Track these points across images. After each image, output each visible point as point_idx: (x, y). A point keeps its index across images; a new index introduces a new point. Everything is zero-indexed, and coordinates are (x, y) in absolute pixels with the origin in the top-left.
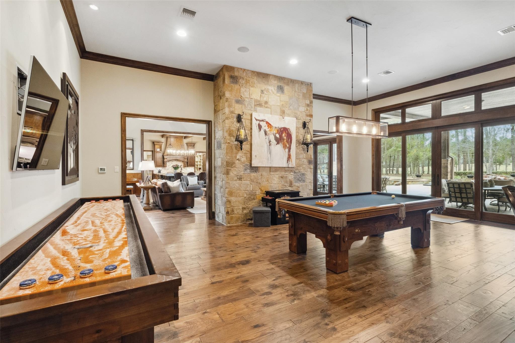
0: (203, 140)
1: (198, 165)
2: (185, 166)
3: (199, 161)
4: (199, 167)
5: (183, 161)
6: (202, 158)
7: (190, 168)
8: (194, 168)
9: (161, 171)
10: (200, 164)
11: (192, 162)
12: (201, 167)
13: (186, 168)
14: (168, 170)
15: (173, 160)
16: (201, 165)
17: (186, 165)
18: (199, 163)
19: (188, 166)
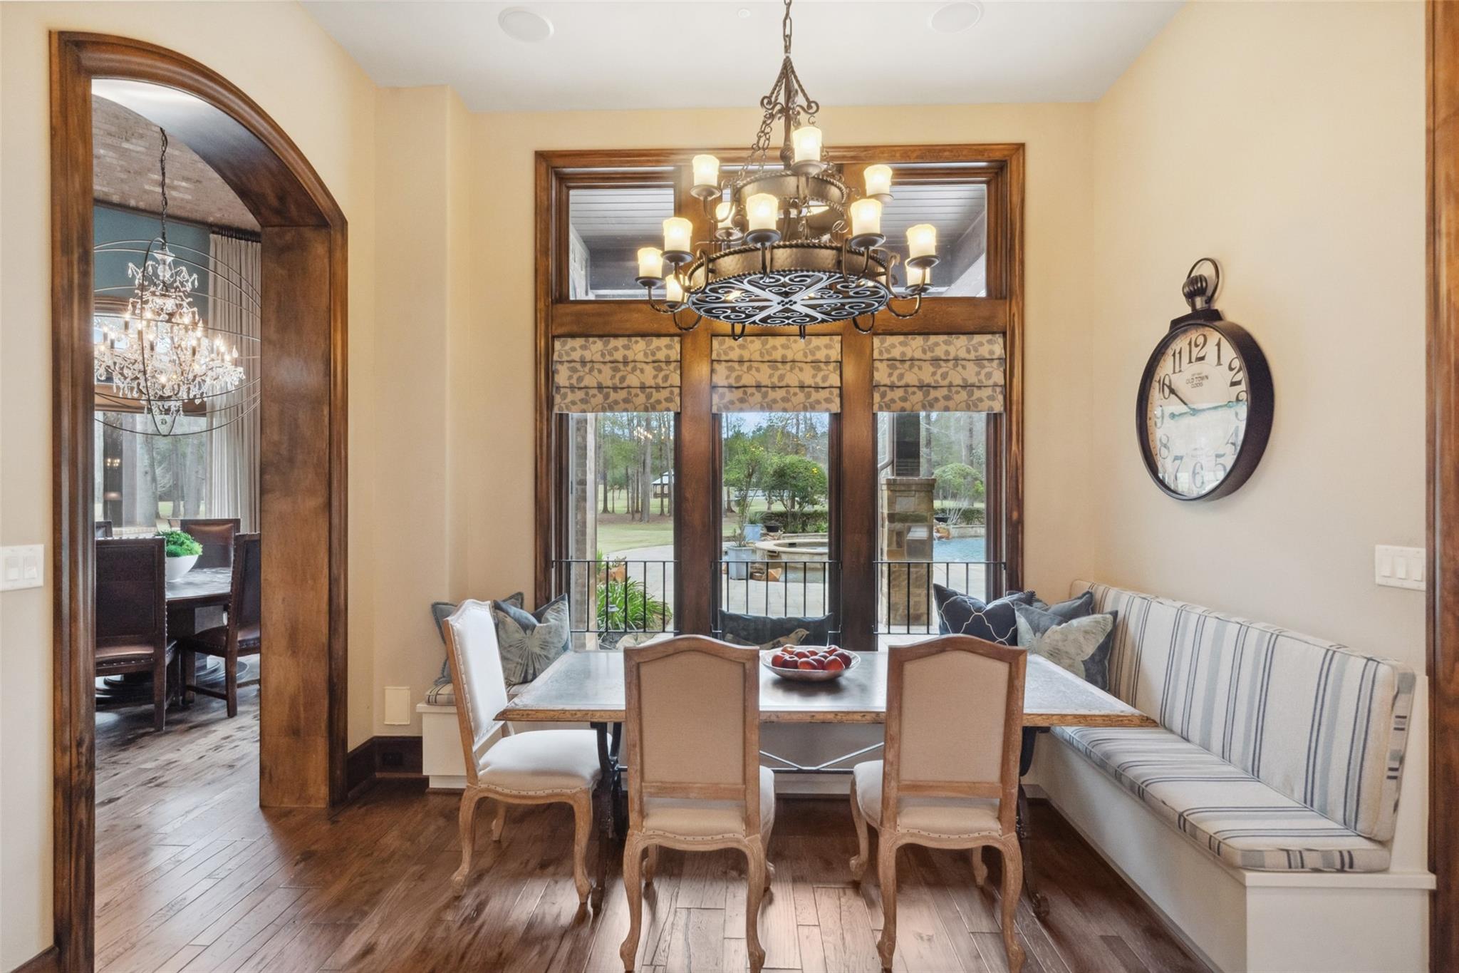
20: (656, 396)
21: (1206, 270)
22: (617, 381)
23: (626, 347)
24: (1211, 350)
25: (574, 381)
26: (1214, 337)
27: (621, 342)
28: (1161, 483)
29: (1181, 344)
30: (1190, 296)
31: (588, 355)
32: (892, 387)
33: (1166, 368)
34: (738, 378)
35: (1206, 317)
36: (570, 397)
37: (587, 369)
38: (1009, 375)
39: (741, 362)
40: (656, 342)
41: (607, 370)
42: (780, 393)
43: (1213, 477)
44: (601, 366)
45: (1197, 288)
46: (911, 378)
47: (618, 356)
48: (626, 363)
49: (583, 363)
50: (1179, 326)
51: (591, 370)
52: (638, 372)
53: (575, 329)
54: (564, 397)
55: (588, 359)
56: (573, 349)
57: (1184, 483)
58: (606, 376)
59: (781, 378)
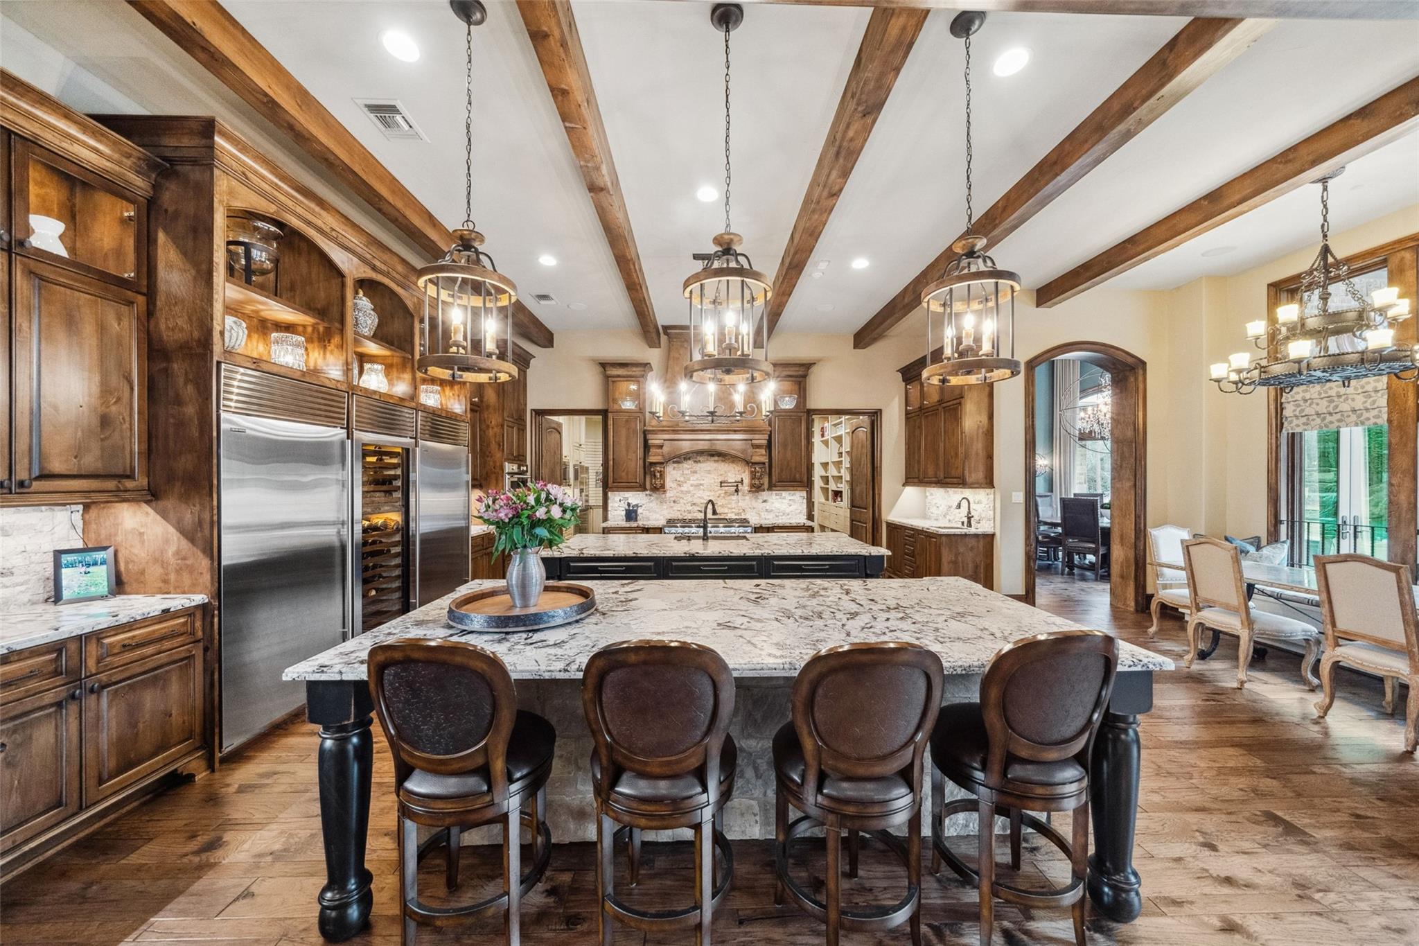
0: (856, 347)
1: (830, 478)
2: (756, 488)
3: (833, 462)
4: (832, 486)
5: (748, 463)
6: (846, 447)
7: (784, 494)
8: (804, 494)
9: (640, 511)
10: (836, 474)
11: (793, 464)
12: (844, 487)
13: (765, 495)
14: (677, 507)
15: (701, 453)
16: (841, 477)
17: (766, 480)
18: (832, 471)
19: (771, 487)
20: (1366, 415)
25: (1298, 412)
31: (1308, 396)
36: (1296, 422)
37: (1308, 404)
40: (1366, 380)
44: (1319, 401)
47: (1333, 393)
49: (1305, 400)
51: (1311, 404)
52: (1350, 400)
54: (1291, 422)
55: (1307, 398)
56: (1298, 393)
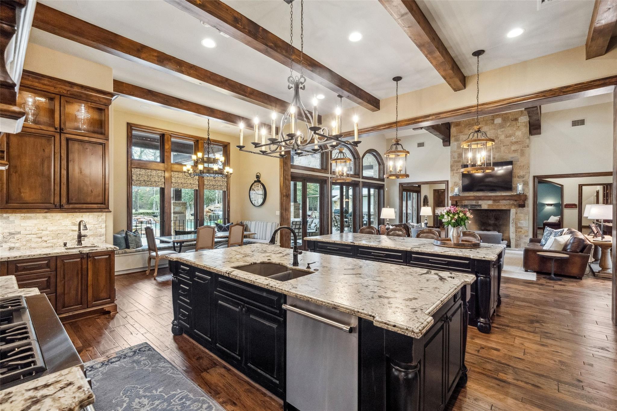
21: (258, 174)
22: (149, 179)
23: (151, 172)
24: (259, 186)
25: (138, 179)
26: (260, 184)
27: (149, 171)
28: (253, 204)
29: (255, 184)
30: (257, 178)
31: (141, 173)
32: (208, 185)
33: (253, 187)
34: (177, 181)
35: (259, 181)
36: (136, 182)
38: (227, 184)
39: (178, 178)
40: (158, 172)
41: (146, 177)
42: (186, 185)
43: (260, 204)
44: (144, 176)
45: (258, 177)
46: (211, 184)
47: (149, 174)
48: (151, 176)
49: (140, 175)
50: (255, 182)
51: (142, 176)
52: (154, 178)
53: (138, 166)
56: (137, 171)
57: (256, 204)
58: (146, 178)
59: (186, 182)
